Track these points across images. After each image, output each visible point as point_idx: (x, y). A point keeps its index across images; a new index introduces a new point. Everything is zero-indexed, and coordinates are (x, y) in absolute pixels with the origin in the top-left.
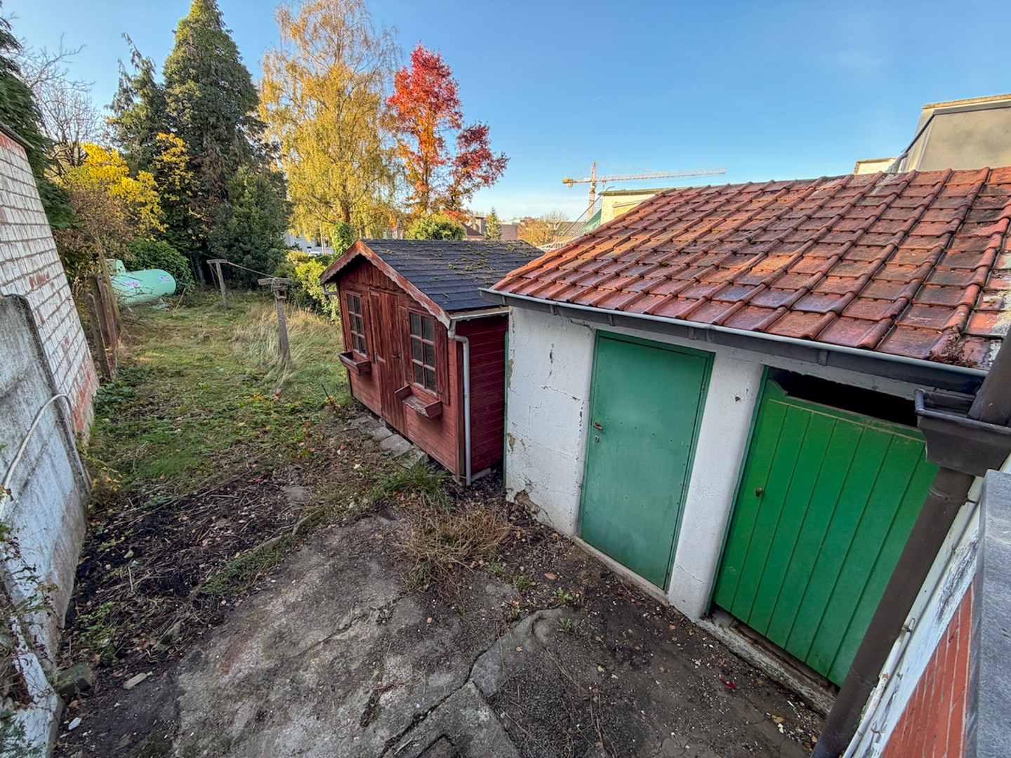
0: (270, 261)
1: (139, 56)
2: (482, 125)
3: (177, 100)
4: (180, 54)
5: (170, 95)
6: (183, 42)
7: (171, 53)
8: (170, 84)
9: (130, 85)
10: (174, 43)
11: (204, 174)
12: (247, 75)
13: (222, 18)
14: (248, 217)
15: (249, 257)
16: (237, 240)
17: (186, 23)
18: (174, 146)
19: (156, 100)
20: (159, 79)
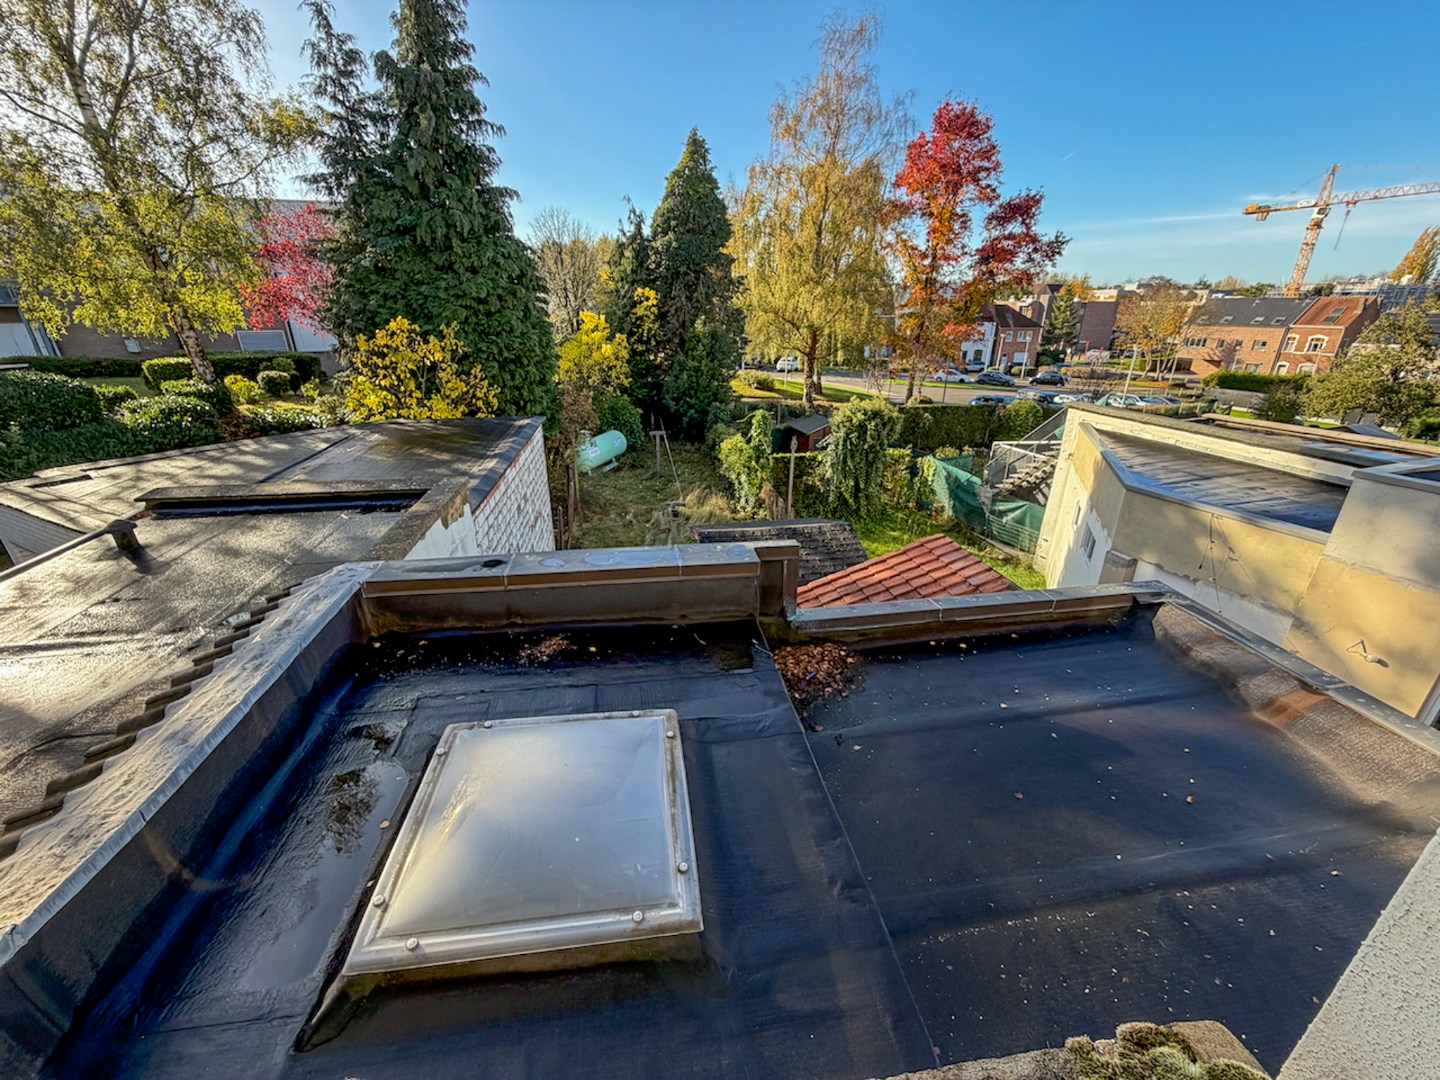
0: (711, 416)
1: (634, 212)
2: (1032, 194)
3: (657, 252)
4: (666, 205)
5: (653, 248)
6: (671, 193)
7: (660, 204)
8: (655, 235)
9: (624, 240)
10: (663, 193)
11: (668, 323)
12: (724, 208)
13: (709, 157)
14: (697, 370)
15: (693, 411)
16: (684, 394)
17: (676, 174)
18: (648, 299)
19: (641, 255)
20: (647, 231)
